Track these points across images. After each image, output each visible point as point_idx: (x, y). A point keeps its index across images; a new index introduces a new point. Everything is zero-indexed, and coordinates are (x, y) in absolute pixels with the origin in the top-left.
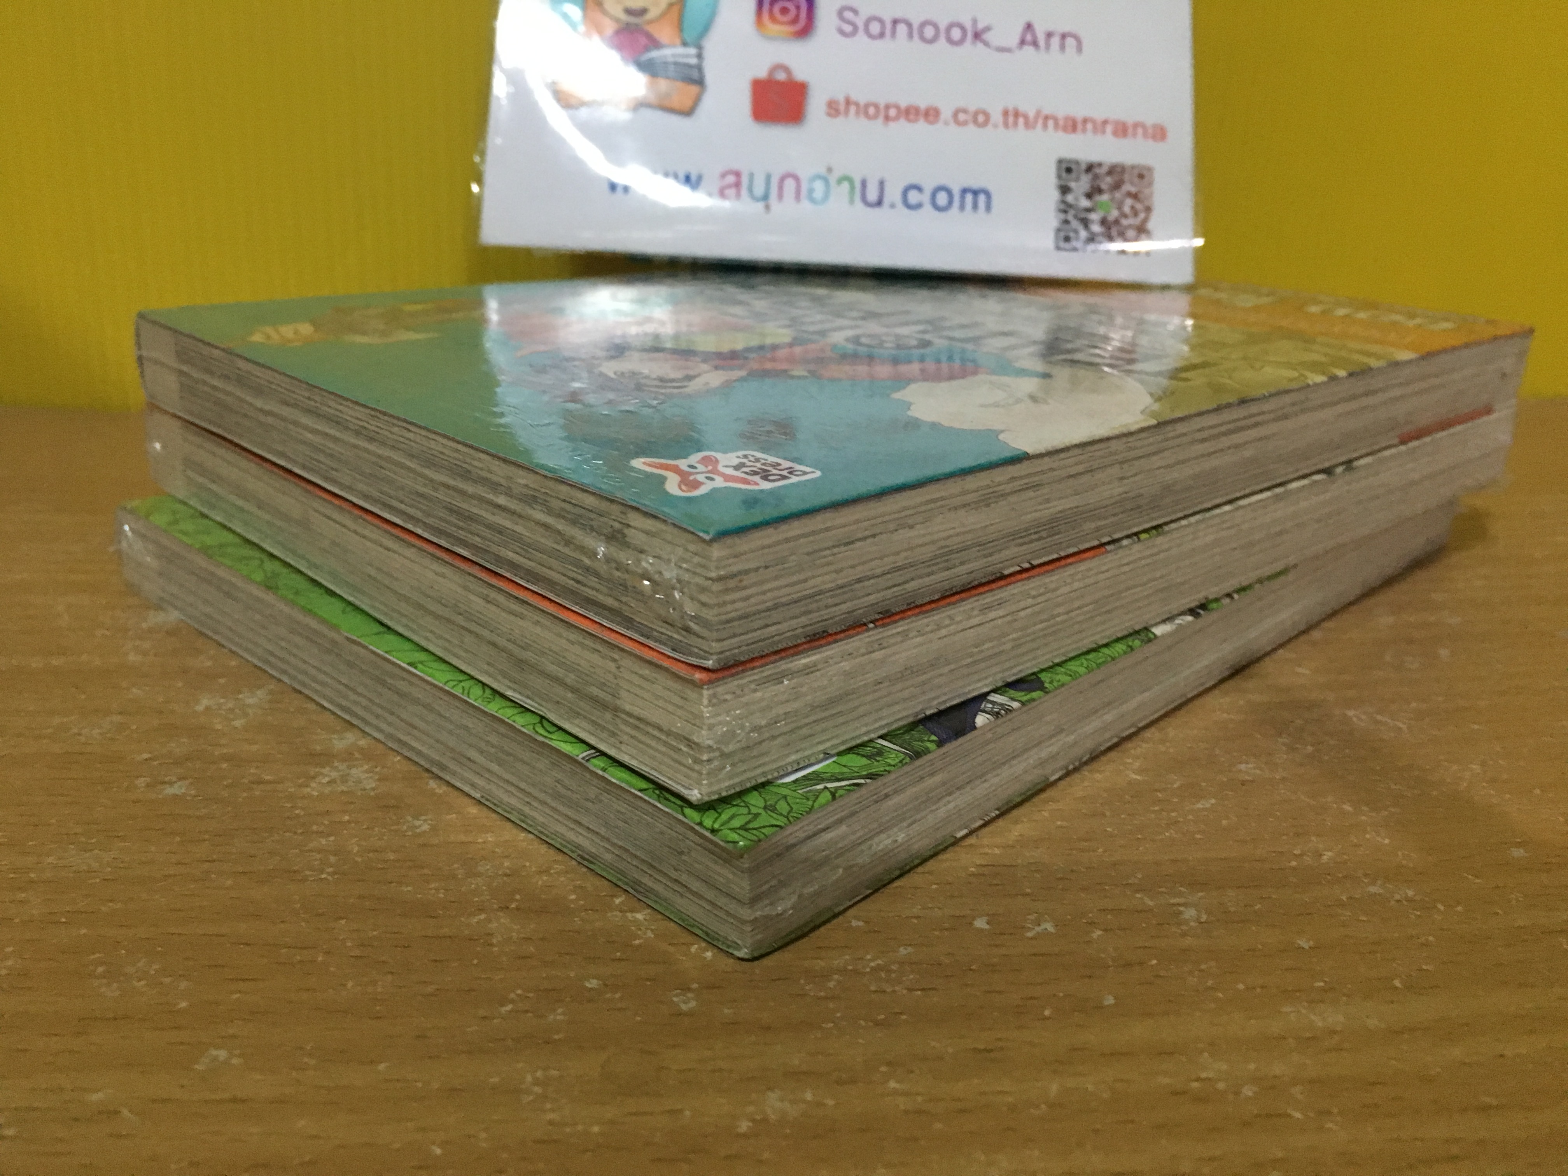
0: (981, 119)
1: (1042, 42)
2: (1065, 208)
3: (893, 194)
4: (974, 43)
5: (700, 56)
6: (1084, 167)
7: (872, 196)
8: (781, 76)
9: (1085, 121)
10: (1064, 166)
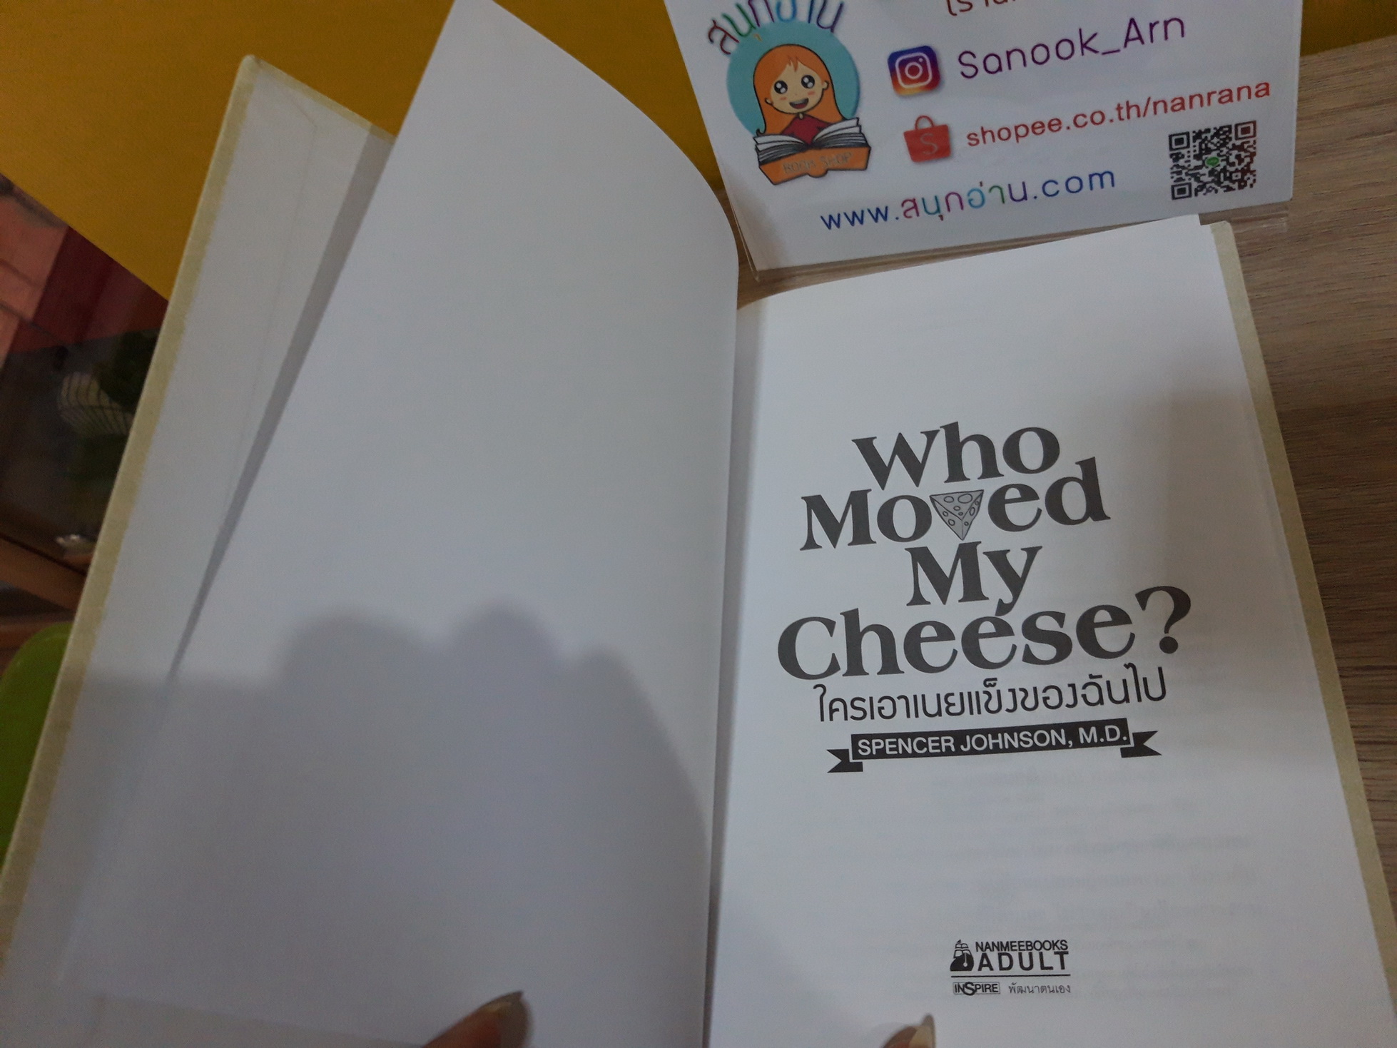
0: (1098, 118)
1: (1146, 36)
2: (1177, 170)
3: (1034, 189)
4: (1083, 54)
5: (858, 125)
6: (1192, 135)
7: (1018, 193)
8: (926, 125)
9: (1191, 98)
10: (1174, 138)
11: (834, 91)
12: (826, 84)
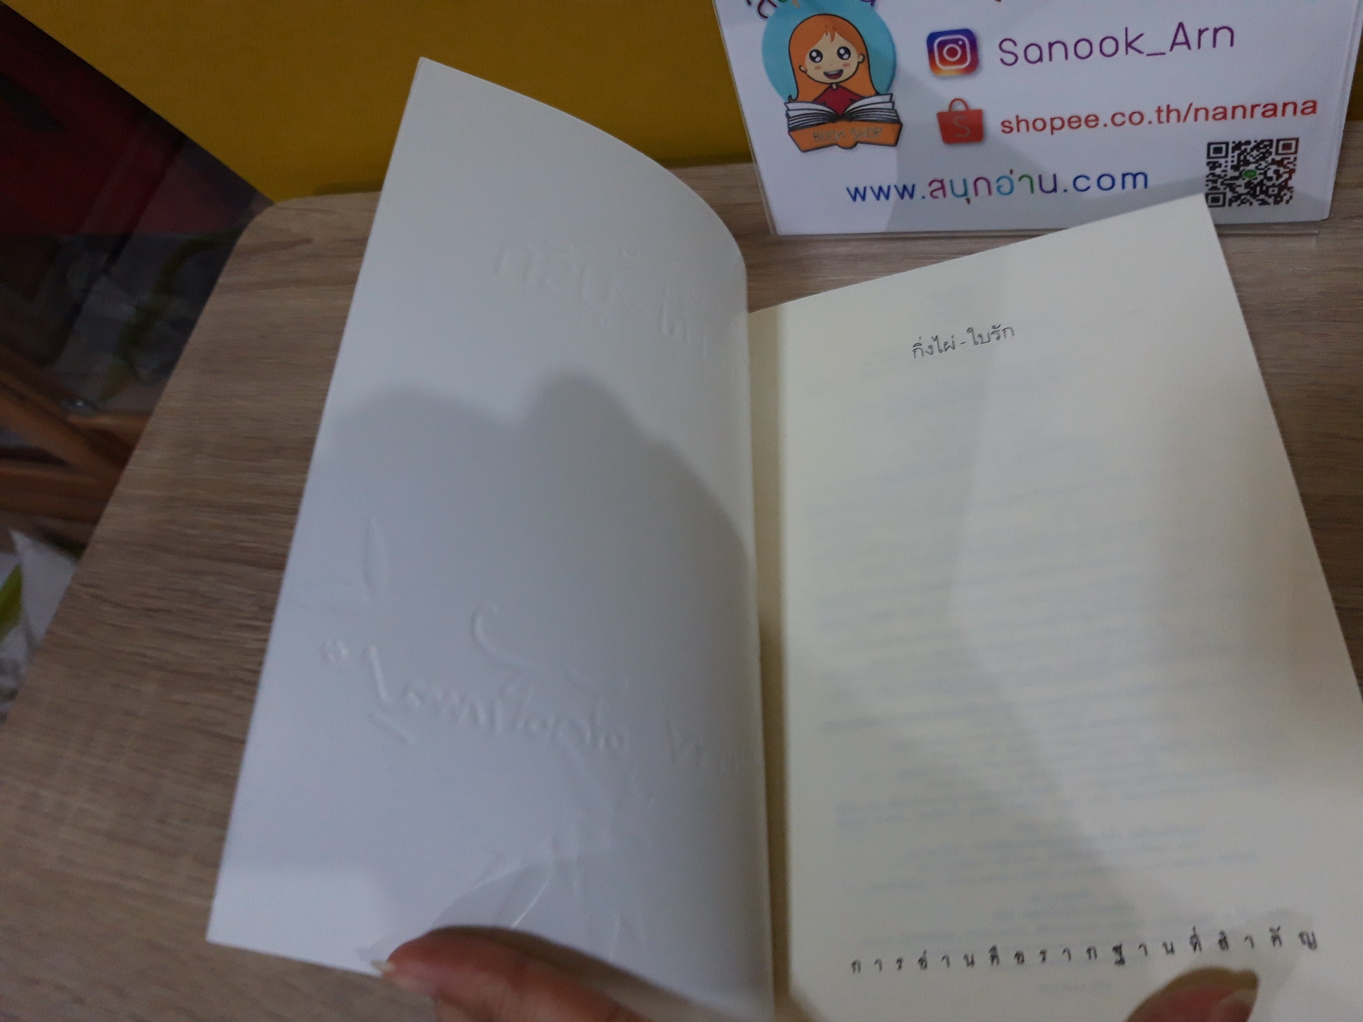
0: (1136, 119)
1: (1193, 42)
2: (1213, 178)
3: (1065, 183)
4: (1127, 53)
5: (891, 101)
6: (1231, 146)
7: (1048, 185)
8: (960, 107)
9: (1234, 108)
10: (1212, 147)
11: (869, 64)
12: (862, 57)
